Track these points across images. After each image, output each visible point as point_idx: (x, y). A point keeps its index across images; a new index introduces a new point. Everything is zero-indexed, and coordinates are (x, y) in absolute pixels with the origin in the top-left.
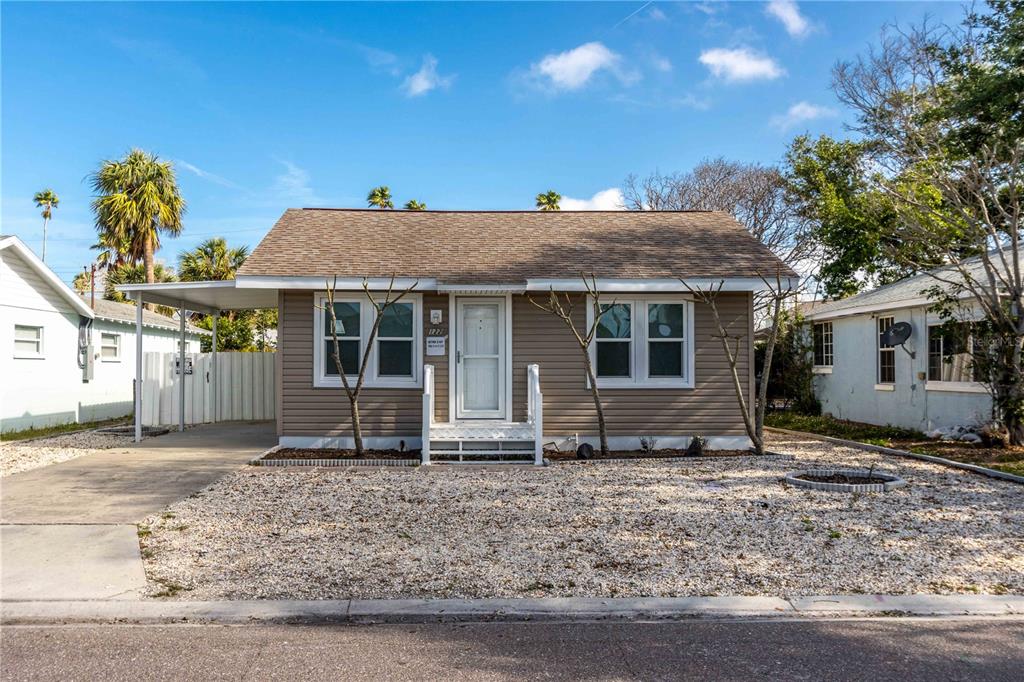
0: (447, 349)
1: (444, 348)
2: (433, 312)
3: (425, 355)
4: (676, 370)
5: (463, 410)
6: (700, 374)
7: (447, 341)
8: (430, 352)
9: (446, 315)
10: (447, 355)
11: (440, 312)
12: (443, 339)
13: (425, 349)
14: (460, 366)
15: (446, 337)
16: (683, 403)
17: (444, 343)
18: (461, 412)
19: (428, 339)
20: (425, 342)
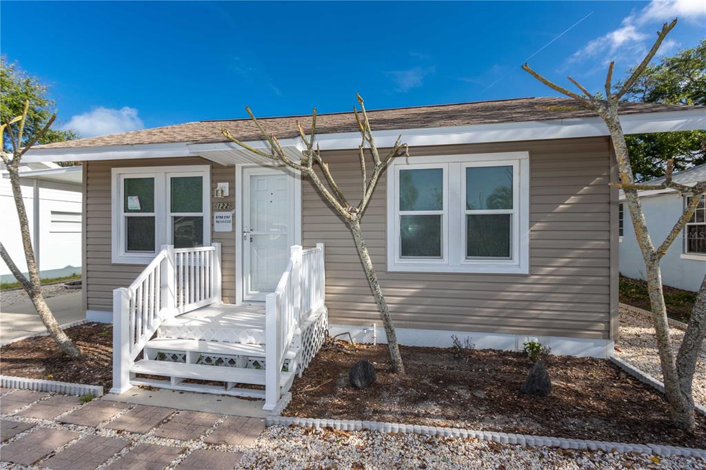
0: (234, 225)
1: (230, 224)
2: (220, 185)
3: (213, 232)
4: (502, 249)
5: (250, 292)
6: (538, 256)
7: (234, 216)
8: (218, 228)
9: (232, 188)
10: (234, 231)
11: (226, 185)
12: (229, 214)
13: (212, 225)
14: (247, 242)
15: (233, 212)
16: (514, 293)
17: (231, 219)
18: (247, 294)
19: (217, 214)
20: (212, 217)
